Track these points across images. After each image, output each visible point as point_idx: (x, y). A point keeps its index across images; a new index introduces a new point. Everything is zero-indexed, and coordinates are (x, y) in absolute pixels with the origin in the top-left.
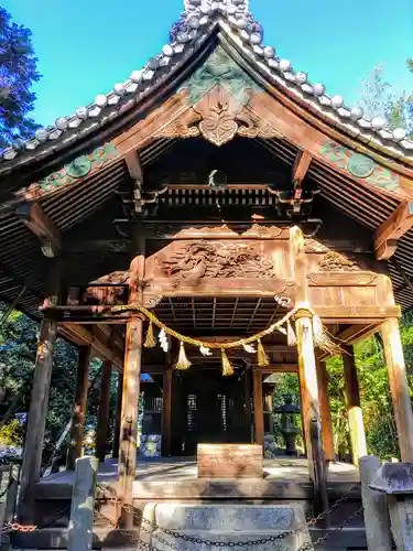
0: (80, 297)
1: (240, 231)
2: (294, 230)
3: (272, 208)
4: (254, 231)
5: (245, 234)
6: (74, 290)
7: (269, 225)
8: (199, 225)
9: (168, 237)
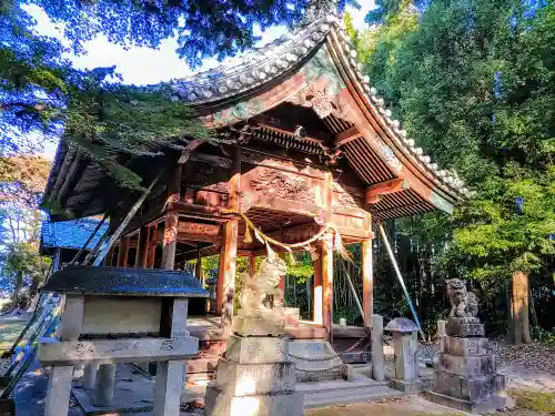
0: (194, 197)
1: (300, 168)
2: (328, 175)
3: (317, 156)
4: (306, 171)
5: (302, 172)
6: (190, 191)
7: (315, 168)
8: (276, 159)
9: (256, 163)
